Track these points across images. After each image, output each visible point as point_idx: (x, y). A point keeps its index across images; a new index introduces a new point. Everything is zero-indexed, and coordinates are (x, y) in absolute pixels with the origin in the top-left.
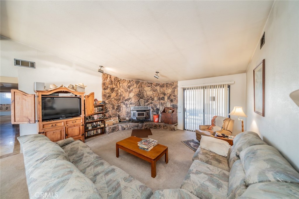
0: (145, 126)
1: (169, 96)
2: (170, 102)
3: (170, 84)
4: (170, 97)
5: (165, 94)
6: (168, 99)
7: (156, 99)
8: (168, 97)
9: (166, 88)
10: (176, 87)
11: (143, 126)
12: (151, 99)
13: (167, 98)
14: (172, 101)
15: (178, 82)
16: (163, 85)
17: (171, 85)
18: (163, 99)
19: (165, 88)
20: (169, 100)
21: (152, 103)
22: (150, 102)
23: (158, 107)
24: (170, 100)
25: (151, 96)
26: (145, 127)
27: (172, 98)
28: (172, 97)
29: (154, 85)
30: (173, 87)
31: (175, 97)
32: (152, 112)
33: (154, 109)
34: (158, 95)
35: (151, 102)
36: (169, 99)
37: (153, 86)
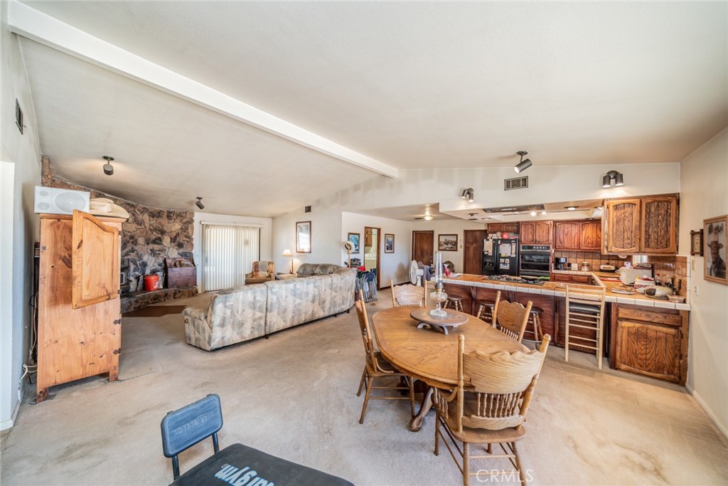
0: (137, 302)
1: (176, 237)
2: (177, 247)
3: (179, 215)
4: (178, 239)
5: (163, 232)
6: (171, 242)
7: (141, 241)
8: (171, 239)
9: (167, 220)
10: (191, 221)
11: (131, 304)
12: (132, 243)
13: (169, 240)
14: (180, 246)
15: (195, 213)
16: (159, 213)
17: (181, 216)
18: (158, 241)
19: (164, 221)
20: (174, 244)
21: (133, 251)
22: (130, 248)
23: (146, 258)
24: (176, 243)
25: (133, 234)
26: (137, 306)
27: (182, 241)
28: (182, 239)
29: (138, 210)
30: (185, 220)
31: (188, 239)
32: (134, 271)
33: (137, 265)
34: (145, 233)
35: (132, 248)
36: (174, 242)
37: (138, 212)
